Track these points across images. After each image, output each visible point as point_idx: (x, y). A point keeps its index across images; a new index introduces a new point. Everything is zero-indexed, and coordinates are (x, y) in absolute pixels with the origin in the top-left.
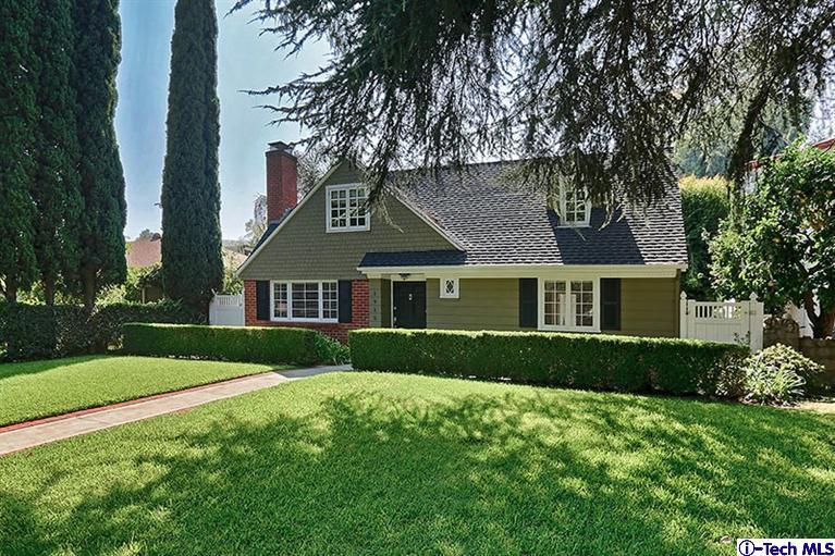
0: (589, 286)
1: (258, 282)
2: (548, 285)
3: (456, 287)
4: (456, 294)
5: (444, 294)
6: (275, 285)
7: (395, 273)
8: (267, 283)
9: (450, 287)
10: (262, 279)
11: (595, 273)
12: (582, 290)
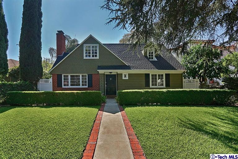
0: (162, 75)
1: (58, 75)
2: (152, 75)
3: (127, 76)
4: (127, 78)
5: (123, 78)
6: (64, 75)
7: (107, 72)
8: (61, 75)
9: (125, 76)
10: (59, 74)
11: (164, 72)
12: (161, 76)
